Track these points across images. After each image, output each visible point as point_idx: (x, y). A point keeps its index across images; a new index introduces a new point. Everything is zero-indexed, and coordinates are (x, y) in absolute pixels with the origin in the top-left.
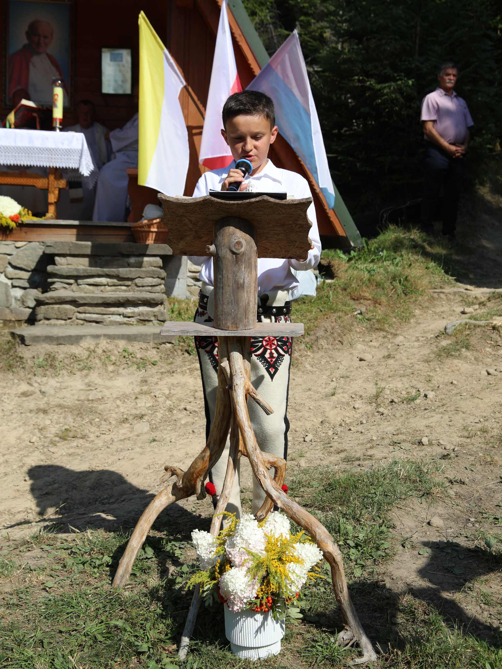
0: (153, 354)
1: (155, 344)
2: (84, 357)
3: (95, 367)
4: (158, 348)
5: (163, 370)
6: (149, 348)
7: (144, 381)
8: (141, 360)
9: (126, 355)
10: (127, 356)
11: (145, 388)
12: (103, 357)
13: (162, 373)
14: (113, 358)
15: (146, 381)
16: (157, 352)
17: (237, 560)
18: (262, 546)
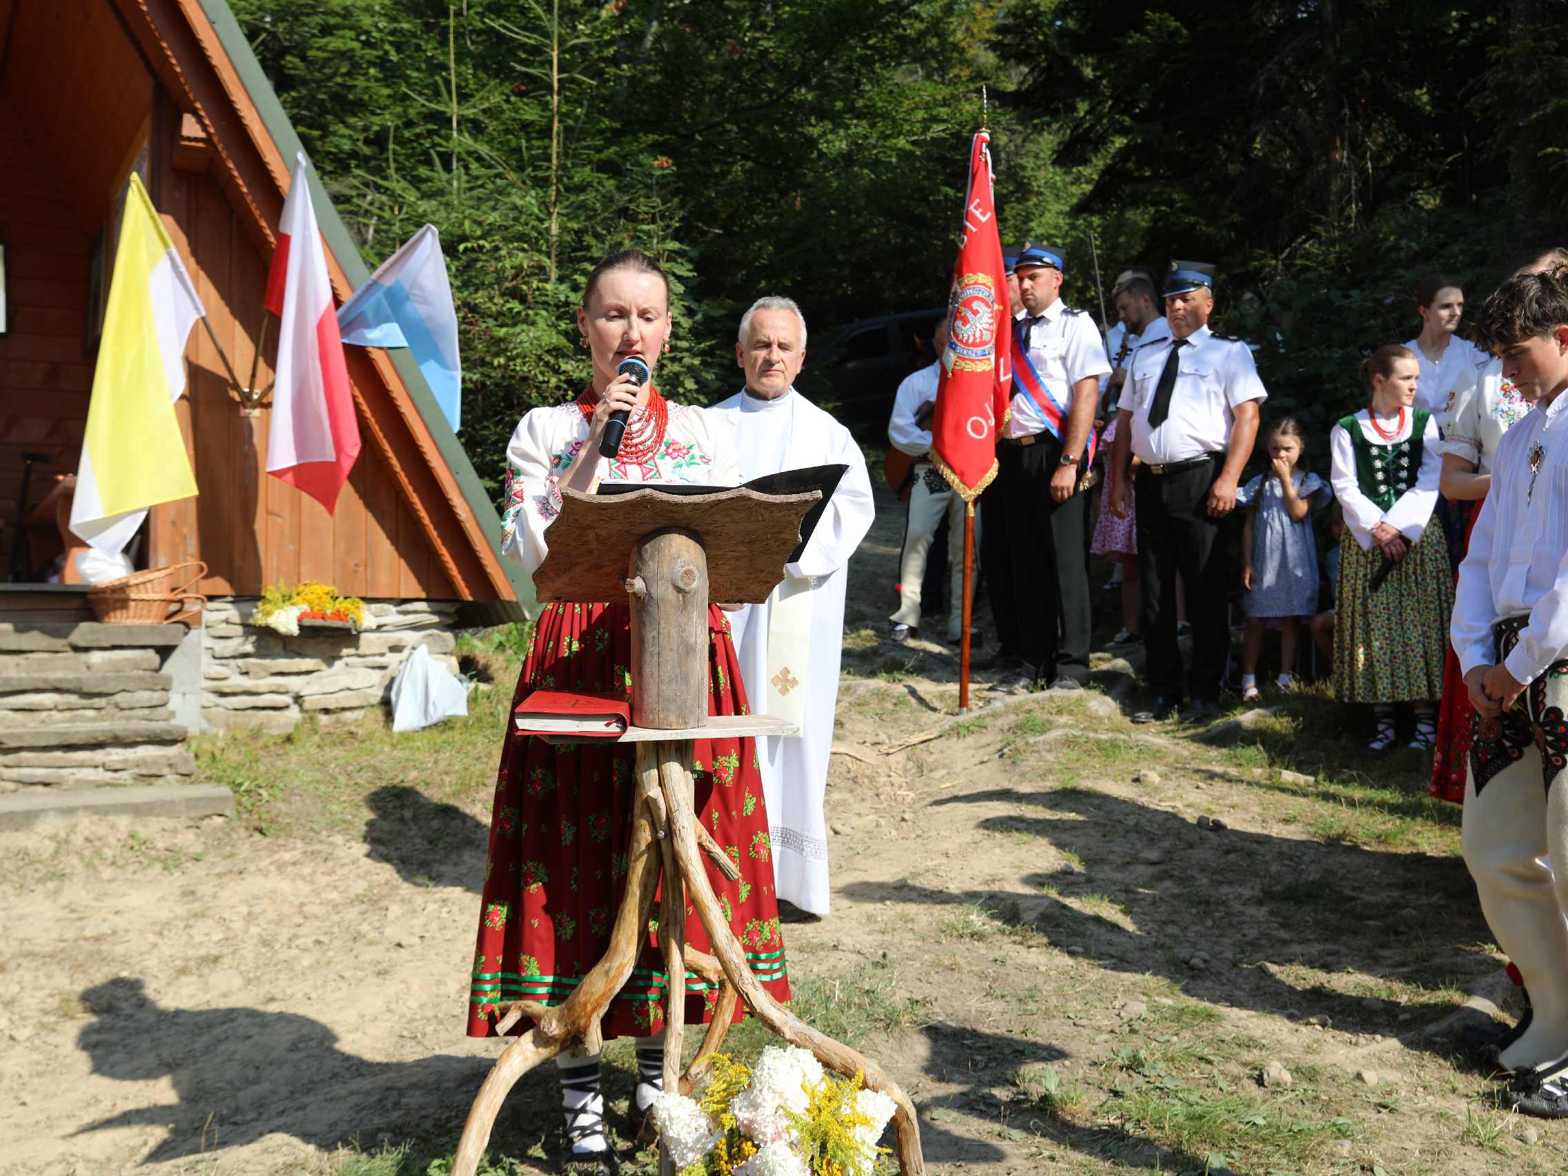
0: (188, 840)
1: (192, 819)
2: (46, 856)
3: (72, 874)
4: (198, 827)
5: (219, 869)
6: (179, 827)
7: (189, 893)
8: (168, 853)
9: (135, 846)
10: (136, 848)
11: (197, 906)
12: (87, 853)
13: (219, 876)
14: (108, 853)
15: (193, 893)
16: (197, 835)
17: (770, 1131)
18: (805, 1102)
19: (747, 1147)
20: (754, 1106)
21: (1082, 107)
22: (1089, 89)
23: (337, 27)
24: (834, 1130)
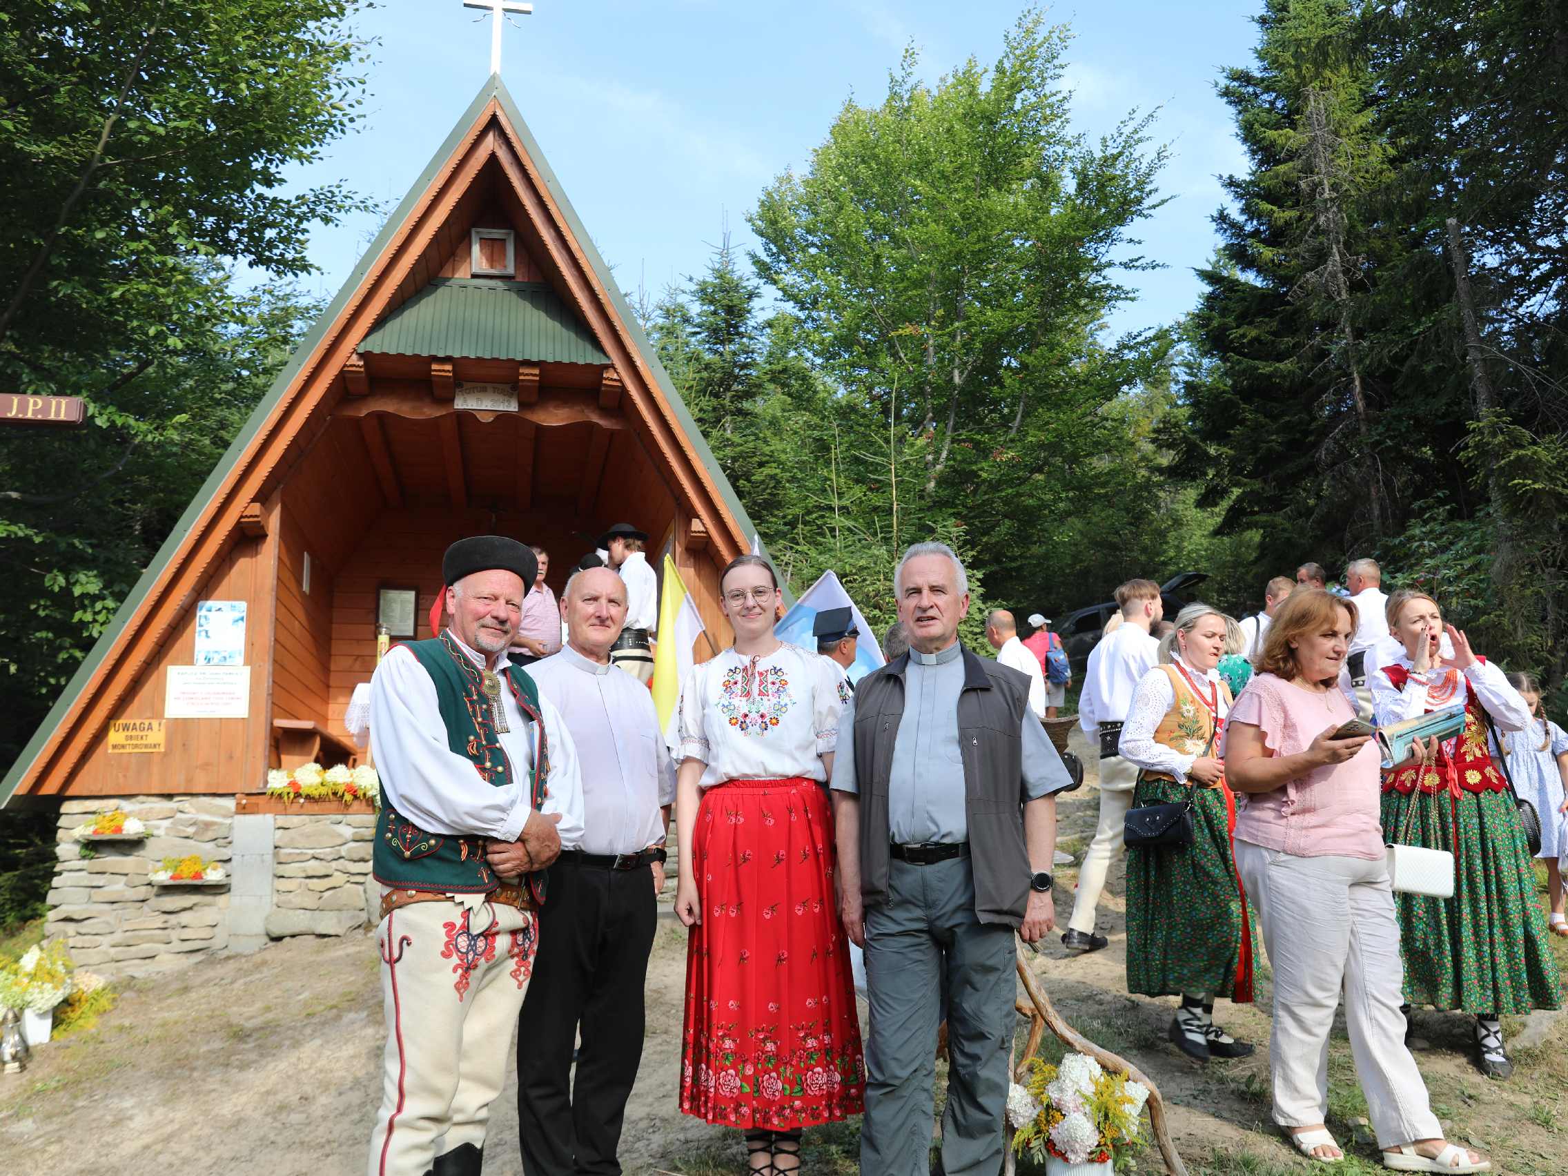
17: (1071, 1105)
18: (1092, 1088)
19: (1057, 1115)
20: (1061, 1090)
21: (1211, 473)
22: (1215, 461)
23: (767, 462)
24: (1112, 1105)
